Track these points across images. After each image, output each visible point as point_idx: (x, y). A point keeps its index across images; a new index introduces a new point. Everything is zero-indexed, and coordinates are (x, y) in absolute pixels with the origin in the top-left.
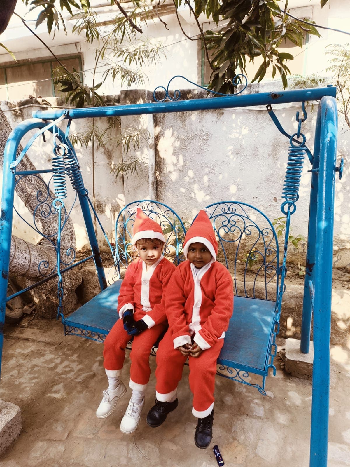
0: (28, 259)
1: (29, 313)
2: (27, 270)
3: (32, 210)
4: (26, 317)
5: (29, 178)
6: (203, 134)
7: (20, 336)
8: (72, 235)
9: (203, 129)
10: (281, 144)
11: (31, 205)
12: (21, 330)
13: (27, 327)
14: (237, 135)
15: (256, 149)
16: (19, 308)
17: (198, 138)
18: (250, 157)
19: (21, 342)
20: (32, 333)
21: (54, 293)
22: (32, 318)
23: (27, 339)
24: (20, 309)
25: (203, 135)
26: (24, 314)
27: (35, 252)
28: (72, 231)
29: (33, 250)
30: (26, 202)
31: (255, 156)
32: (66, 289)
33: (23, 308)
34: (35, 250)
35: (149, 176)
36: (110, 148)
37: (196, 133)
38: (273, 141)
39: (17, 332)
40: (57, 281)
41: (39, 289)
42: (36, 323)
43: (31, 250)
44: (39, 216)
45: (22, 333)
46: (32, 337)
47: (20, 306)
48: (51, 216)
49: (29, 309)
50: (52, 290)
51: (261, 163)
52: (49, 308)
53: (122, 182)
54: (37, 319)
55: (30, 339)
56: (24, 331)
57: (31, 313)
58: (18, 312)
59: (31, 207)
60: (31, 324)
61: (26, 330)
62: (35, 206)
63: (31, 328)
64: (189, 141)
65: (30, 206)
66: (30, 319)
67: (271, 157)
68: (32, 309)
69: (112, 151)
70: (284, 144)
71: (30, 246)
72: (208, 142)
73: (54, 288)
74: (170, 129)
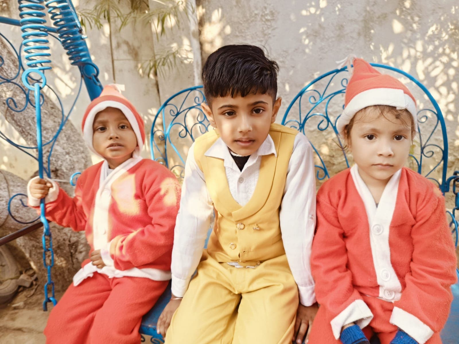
0: (4, 199)
1: (27, 285)
2: (5, 217)
3: (18, 125)
4: (22, 291)
5: (7, 74)
6: (266, 12)
7: (11, 324)
8: (86, 162)
9: (266, 5)
10: (375, 19)
11: (15, 118)
12: (12, 314)
13: (24, 308)
14: (313, 10)
15: (341, 27)
16: (12, 279)
17: (259, 19)
18: (334, 39)
19: (11, 334)
20: (30, 318)
21: (62, 252)
22: (32, 292)
23: (20, 330)
24: (14, 281)
25: (267, 15)
26: (20, 287)
27: (19, 188)
28: (87, 156)
29: (15, 184)
30: (6, 113)
31: (340, 37)
32: (82, 244)
33: (17, 278)
34: (19, 184)
35: (194, 76)
36: (136, 44)
37: (256, 12)
38: (364, 14)
39: (6, 318)
40: (65, 233)
41: (36, 248)
42: (37, 300)
43: (11, 183)
44: (31, 135)
45: (13, 319)
46: (27, 326)
47: (13, 276)
48: (50, 134)
49: (28, 279)
50: (58, 247)
51: (348, 46)
52: (56, 276)
53: (156, 91)
54: (40, 294)
55: (26, 328)
56: (17, 315)
57: (32, 285)
58: (9, 286)
59: (16, 121)
60: (30, 303)
61: (21, 312)
62: (21, 119)
63: (29, 309)
64: (246, 25)
65: (14, 120)
66: (29, 295)
67: (362, 38)
68: (33, 278)
69: (139, 48)
70: (379, 18)
71: (9, 178)
72: (273, 23)
73: (61, 245)
74: (218, 10)
